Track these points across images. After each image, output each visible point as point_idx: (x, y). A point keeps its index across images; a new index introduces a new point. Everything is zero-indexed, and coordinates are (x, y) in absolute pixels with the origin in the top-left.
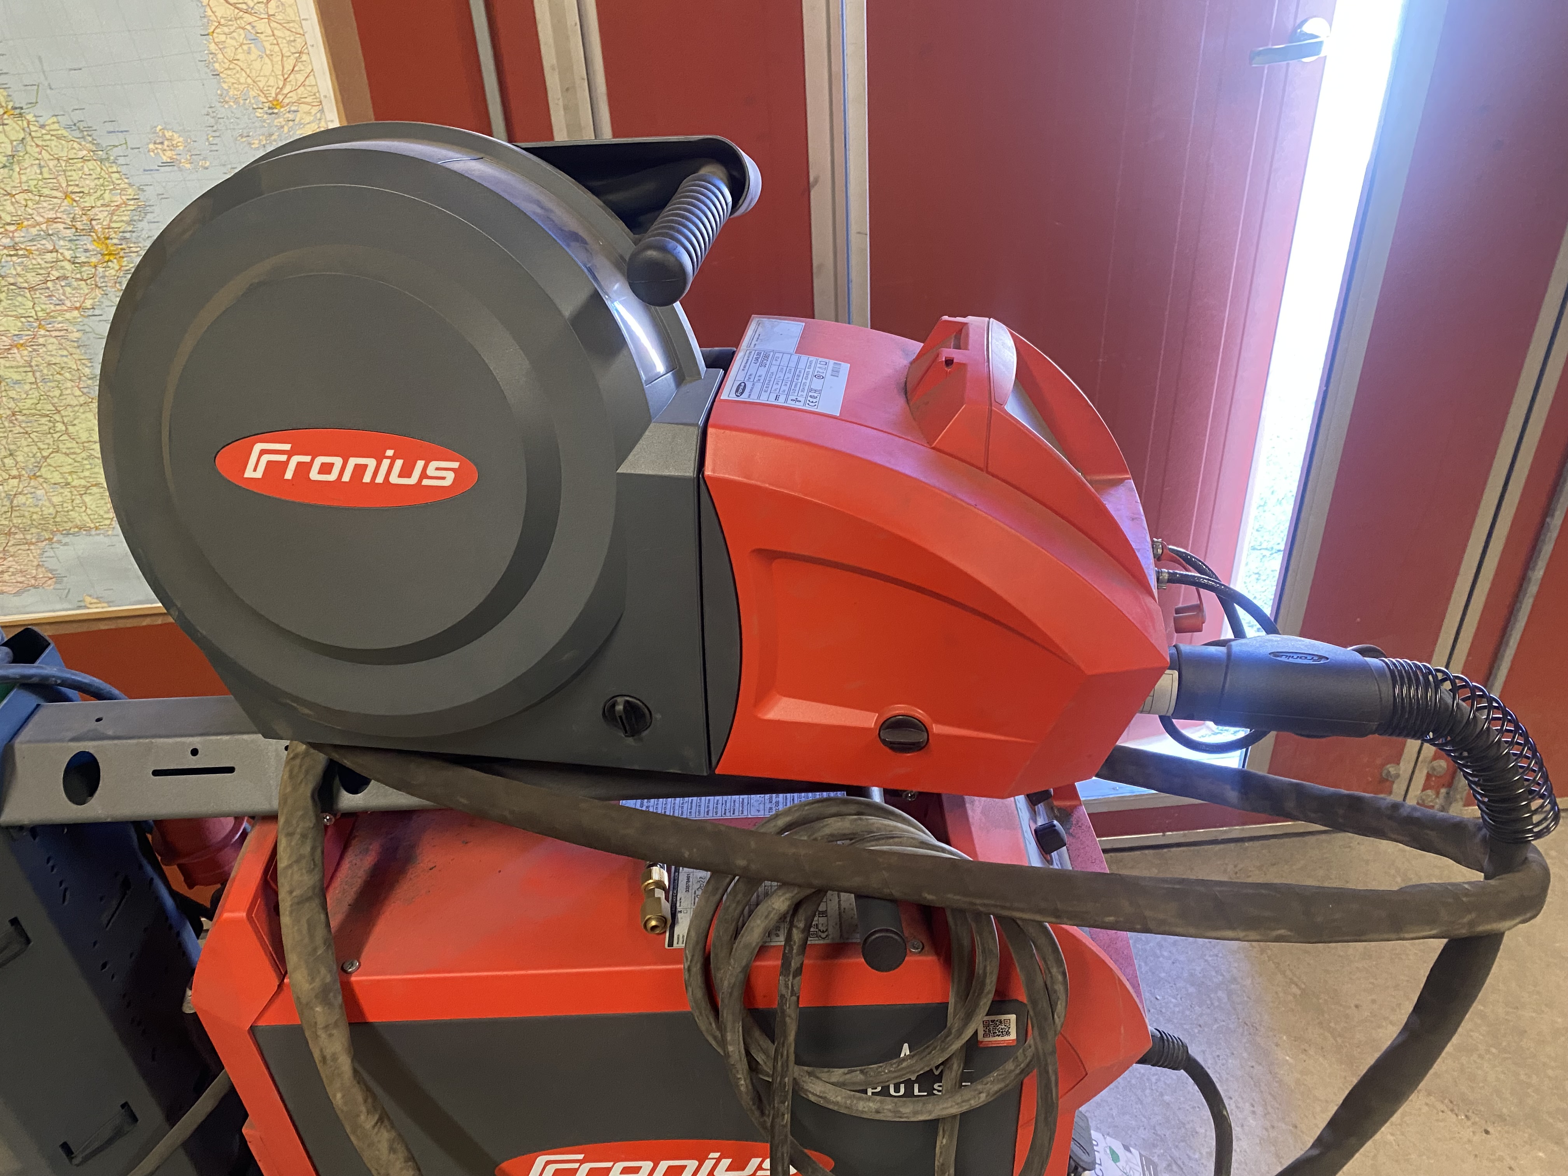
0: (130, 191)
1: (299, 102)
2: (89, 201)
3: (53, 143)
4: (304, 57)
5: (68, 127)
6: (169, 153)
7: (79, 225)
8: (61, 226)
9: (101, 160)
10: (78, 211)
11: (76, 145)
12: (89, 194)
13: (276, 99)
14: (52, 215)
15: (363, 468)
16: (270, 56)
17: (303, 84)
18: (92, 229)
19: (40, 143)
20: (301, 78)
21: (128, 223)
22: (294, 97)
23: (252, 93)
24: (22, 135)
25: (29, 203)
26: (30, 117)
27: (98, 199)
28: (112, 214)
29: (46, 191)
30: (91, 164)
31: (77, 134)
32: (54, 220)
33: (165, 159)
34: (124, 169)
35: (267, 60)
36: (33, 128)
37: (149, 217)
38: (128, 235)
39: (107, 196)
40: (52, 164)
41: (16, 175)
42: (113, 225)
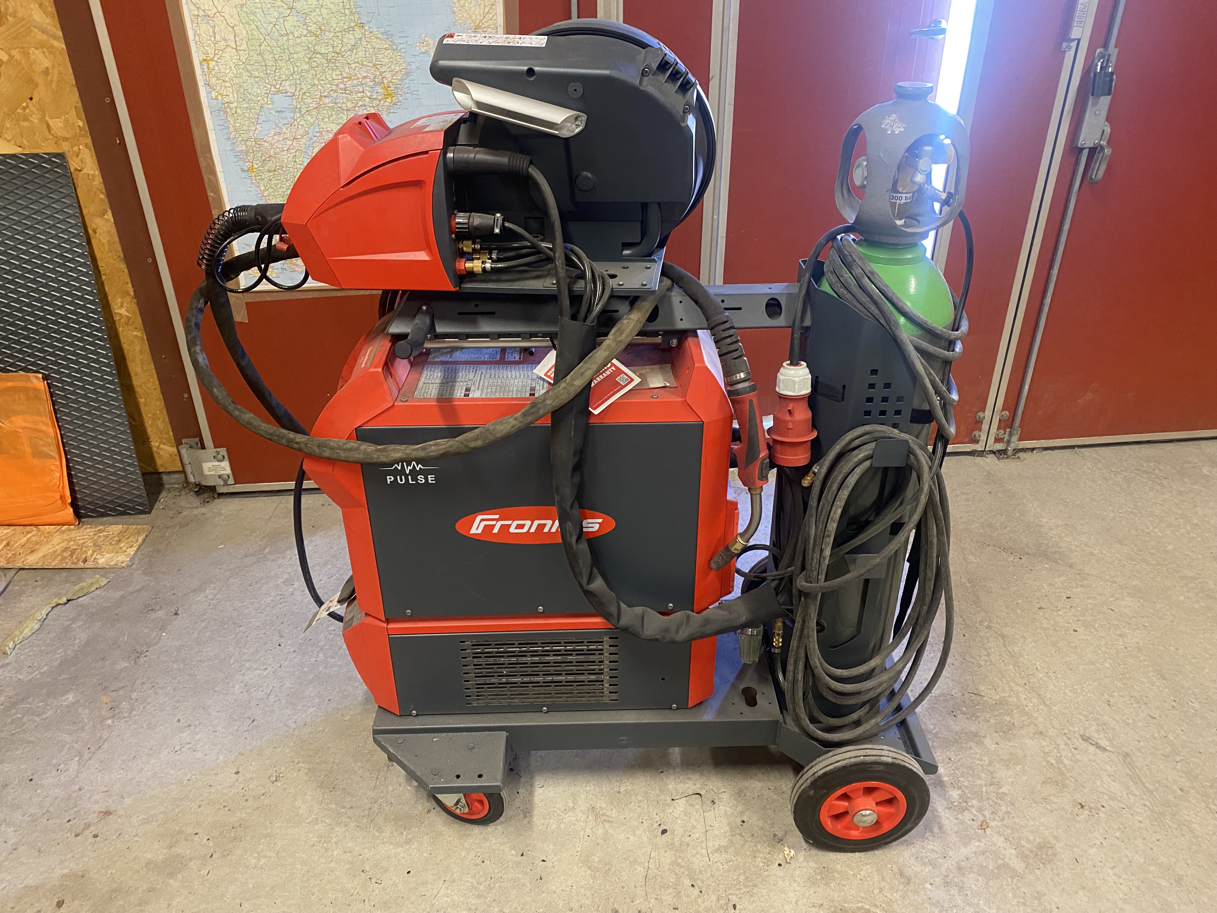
0: (404, 65)
1: (488, 27)
2: (384, 69)
3: (374, 40)
4: (494, 7)
5: (382, 34)
6: (425, 48)
7: (377, 80)
8: (368, 80)
9: (394, 50)
10: (378, 73)
11: (384, 42)
12: (385, 65)
13: (478, 25)
14: (365, 74)
16: (479, 5)
17: (491, 19)
18: (383, 83)
19: (368, 40)
20: (491, 16)
21: (400, 80)
22: (486, 24)
23: (468, 22)
24: (361, 36)
25: (357, 69)
26: (367, 28)
27: (388, 68)
28: (393, 75)
29: (365, 63)
30: (388, 52)
31: (386, 37)
32: (366, 77)
33: (423, 50)
34: (403, 55)
35: (477, 7)
36: (367, 33)
37: (410, 77)
38: (398, 86)
39: (393, 67)
40: (371, 50)
41: (353, 55)
42: (393, 81)
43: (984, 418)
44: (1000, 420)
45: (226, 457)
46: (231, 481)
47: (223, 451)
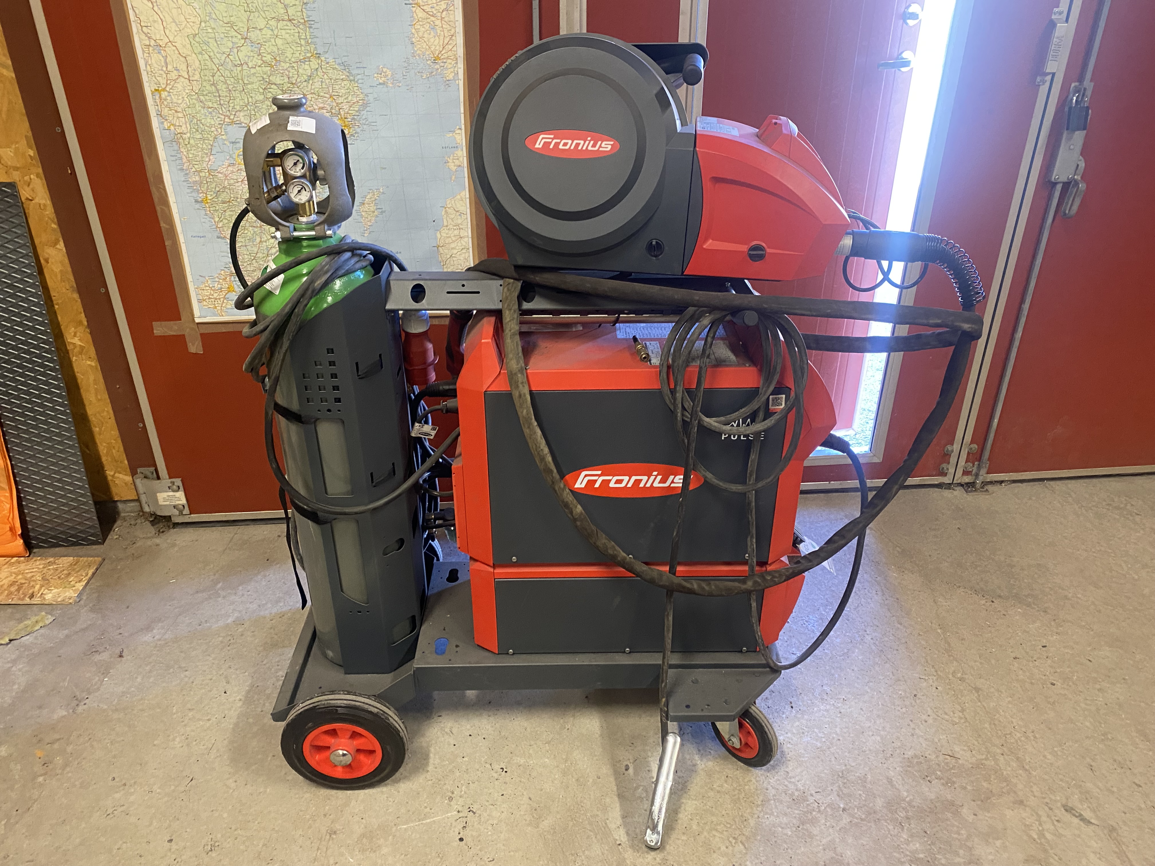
0: (361, 96)
1: (448, 58)
2: (341, 100)
3: (330, 71)
4: (454, 38)
5: (339, 64)
6: (383, 79)
7: (333, 111)
8: (325, 111)
9: (351, 81)
10: (335, 104)
11: (341, 73)
12: (342, 96)
13: (438, 56)
14: (321, 105)
15: (579, 144)
16: (439, 36)
17: (451, 50)
18: (339, 113)
19: (324, 71)
20: (450, 47)
21: (357, 111)
22: (446, 55)
23: (427, 53)
24: (317, 66)
25: (313, 99)
26: (323, 58)
27: (345, 99)
28: (351, 107)
29: (322, 94)
30: (345, 82)
31: (343, 67)
32: (322, 108)
33: (381, 81)
34: (360, 85)
35: (437, 38)
36: (323, 64)
37: (368, 109)
38: (355, 117)
39: (350, 98)
40: (327, 81)
41: (310, 85)
42: (350, 112)
43: (952, 451)
44: (968, 453)
45: (181, 488)
46: (186, 511)
47: (178, 482)
